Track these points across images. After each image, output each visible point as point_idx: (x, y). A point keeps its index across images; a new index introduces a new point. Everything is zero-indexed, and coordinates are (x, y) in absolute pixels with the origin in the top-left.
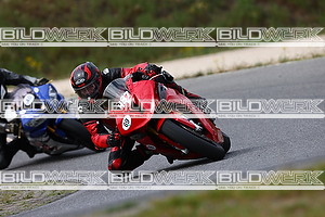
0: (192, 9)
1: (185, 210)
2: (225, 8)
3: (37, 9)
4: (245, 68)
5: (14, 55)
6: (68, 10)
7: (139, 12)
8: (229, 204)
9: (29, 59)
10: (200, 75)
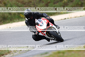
0: (63, 2)
1: (61, 54)
2: (72, 1)
3: (23, 1)
4: (77, 17)
5: (17, 14)
6: (31, 2)
7: (50, 2)
8: (72, 53)
9: (21, 15)
10: (65, 19)
